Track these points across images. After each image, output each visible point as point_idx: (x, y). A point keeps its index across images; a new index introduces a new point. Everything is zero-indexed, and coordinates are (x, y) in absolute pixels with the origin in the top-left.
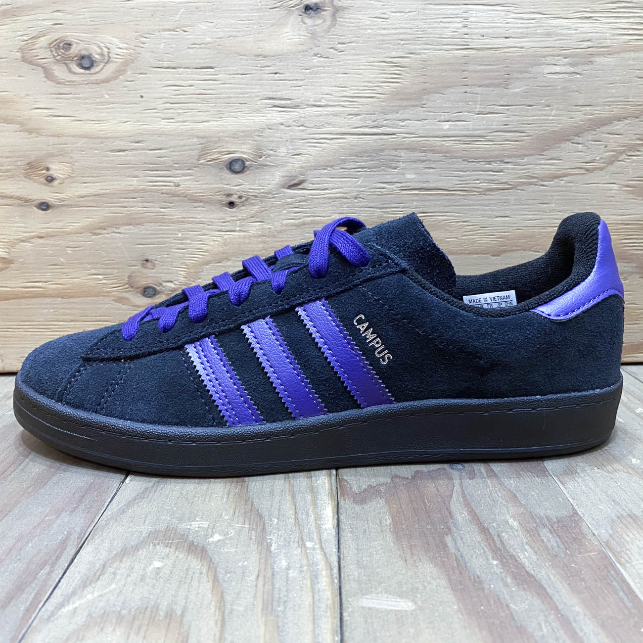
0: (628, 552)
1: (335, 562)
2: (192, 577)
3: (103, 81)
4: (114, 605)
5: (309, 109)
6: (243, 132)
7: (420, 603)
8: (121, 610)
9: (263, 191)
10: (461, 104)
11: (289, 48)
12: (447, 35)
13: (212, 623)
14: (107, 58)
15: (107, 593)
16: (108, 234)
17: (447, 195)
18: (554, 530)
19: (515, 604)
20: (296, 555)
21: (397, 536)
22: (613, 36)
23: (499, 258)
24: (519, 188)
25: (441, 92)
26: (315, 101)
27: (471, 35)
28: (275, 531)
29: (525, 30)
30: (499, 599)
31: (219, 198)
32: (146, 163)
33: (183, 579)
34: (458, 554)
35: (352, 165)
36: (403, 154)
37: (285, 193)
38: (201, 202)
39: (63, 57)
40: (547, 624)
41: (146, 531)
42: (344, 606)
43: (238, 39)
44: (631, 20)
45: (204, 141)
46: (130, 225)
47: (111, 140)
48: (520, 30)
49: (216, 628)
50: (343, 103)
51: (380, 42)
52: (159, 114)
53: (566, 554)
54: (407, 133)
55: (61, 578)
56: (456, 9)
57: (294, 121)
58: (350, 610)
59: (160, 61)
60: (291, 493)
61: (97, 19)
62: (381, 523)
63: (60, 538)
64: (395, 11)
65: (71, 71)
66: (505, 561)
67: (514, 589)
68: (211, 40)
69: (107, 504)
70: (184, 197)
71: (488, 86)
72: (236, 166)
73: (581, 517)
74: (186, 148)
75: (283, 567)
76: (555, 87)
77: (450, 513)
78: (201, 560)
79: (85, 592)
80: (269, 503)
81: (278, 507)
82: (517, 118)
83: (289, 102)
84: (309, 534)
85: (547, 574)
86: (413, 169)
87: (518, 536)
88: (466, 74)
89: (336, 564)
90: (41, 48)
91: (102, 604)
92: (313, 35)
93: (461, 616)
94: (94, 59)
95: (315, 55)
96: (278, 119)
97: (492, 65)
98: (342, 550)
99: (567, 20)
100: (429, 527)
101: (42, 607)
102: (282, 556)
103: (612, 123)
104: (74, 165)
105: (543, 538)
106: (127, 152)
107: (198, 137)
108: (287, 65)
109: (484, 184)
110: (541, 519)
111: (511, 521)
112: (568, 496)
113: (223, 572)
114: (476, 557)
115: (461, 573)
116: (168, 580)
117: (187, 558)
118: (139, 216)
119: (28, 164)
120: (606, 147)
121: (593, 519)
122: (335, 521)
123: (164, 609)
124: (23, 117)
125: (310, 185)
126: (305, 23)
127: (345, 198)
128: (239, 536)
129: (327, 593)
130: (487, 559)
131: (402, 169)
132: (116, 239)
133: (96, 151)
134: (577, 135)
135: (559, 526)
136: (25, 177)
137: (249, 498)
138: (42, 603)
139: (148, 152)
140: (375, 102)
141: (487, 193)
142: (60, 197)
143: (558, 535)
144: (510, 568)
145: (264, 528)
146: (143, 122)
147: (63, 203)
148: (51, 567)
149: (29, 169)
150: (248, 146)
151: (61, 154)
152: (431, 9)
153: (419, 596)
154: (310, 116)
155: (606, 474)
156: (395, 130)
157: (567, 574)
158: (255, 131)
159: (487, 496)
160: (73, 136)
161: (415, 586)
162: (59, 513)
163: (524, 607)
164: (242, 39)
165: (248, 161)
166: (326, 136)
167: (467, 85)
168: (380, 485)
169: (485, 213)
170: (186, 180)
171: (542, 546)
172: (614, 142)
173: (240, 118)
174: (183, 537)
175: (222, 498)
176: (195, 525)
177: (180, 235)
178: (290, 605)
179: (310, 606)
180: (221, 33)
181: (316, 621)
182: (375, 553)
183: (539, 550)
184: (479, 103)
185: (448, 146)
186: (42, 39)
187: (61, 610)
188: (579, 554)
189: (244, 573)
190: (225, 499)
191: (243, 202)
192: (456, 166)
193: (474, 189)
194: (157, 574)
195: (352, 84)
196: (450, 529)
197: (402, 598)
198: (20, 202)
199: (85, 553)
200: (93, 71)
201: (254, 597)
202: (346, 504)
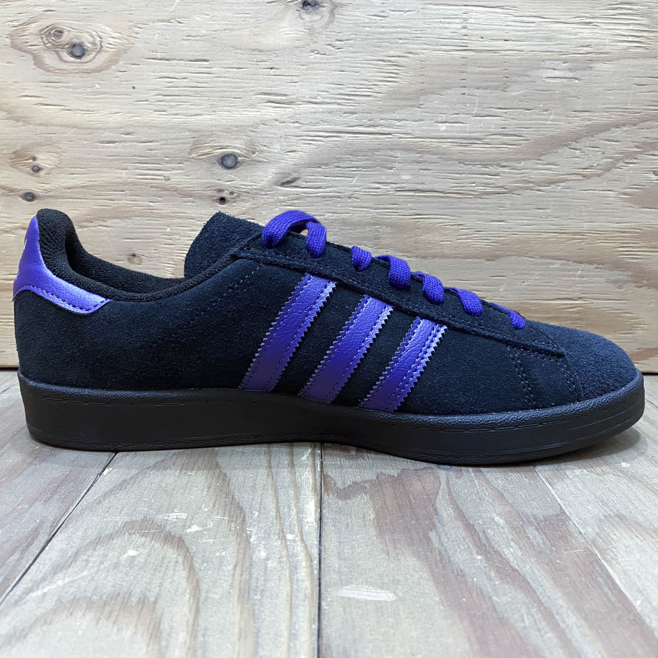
0: (614, 550)
1: (315, 554)
2: (167, 566)
3: (94, 71)
4: (85, 591)
5: (304, 106)
6: (237, 127)
7: (401, 594)
8: (92, 595)
9: (255, 187)
10: (458, 105)
11: (286, 43)
12: (446, 35)
13: (186, 610)
14: (99, 46)
15: (79, 579)
16: (95, 227)
17: (442, 197)
18: (541, 528)
19: (498, 597)
20: (276, 546)
21: (380, 531)
22: (612, 42)
23: (494, 262)
24: (515, 192)
25: (439, 93)
26: (310, 98)
27: (471, 36)
28: (255, 523)
29: (525, 33)
30: (482, 592)
31: (210, 193)
32: (135, 156)
33: (158, 567)
34: (442, 549)
35: (347, 164)
36: (398, 155)
37: (278, 190)
38: (191, 197)
39: (53, 44)
40: (529, 617)
41: (122, 521)
42: (323, 596)
43: (235, 32)
44: (631, 27)
45: (196, 135)
46: (117, 218)
47: (101, 131)
48: (520, 33)
49: (190, 614)
50: (339, 101)
51: (378, 41)
52: (151, 106)
53: (551, 550)
54: (403, 134)
55: (31, 565)
56: (456, 10)
57: (289, 118)
58: (329, 600)
59: (153, 52)
60: (274, 487)
61: (89, 7)
62: (364, 518)
63: (32, 527)
64: (394, 9)
65: (61, 59)
66: (489, 556)
67: (497, 583)
68: (205, 32)
69: (83, 495)
70: (175, 191)
71: (486, 88)
72: (228, 162)
73: (568, 517)
74: (177, 141)
75: (262, 558)
76: (554, 92)
77: (435, 510)
78: (177, 549)
79: (56, 578)
80: (251, 497)
81: (259, 501)
82: (514, 122)
83: (284, 98)
84: (291, 527)
85: (532, 570)
86: (409, 170)
87: (504, 533)
88: (464, 76)
89: (317, 556)
90: (31, 34)
91: (72, 590)
92: (311, 31)
93: (442, 608)
94: (85, 47)
95: (312, 51)
96: (273, 114)
97: (491, 67)
98: (324, 542)
99: (567, 25)
100: (413, 522)
101: (10, 592)
102: (261, 547)
103: (609, 130)
104: (62, 155)
105: (529, 535)
106: (116, 144)
107: (190, 131)
108: (284, 61)
109: (480, 188)
110: (528, 517)
111: (497, 519)
112: (556, 496)
113: (200, 561)
114: (460, 552)
115: (444, 567)
116: (142, 568)
117: (163, 548)
118: (127, 209)
119: (14, 153)
120: (603, 153)
121: (580, 519)
122: (318, 515)
123: (137, 595)
124: (11, 105)
125: (304, 183)
126: (302, 19)
127: (339, 197)
128: (218, 527)
129: (305, 582)
130: (472, 554)
131: (398, 170)
132: (102, 232)
133: (85, 142)
134: (575, 140)
135: (546, 524)
136: (10, 166)
137: (230, 492)
138: (10, 588)
139: (138, 144)
140: (372, 101)
141: (484, 196)
142: (45, 188)
143: (544, 533)
144: (494, 563)
145: (244, 520)
146: (134, 113)
147: (49, 193)
148: (21, 553)
149: (15, 158)
150: (241, 141)
151: (49, 144)
152: (430, 9)
153: (400, 587)
154: (306, 113)
155: (596, 476)
156: (391, 129)
157: (551, 569)
158: (249, 126)
159: (474, 495)
160: (62, 126)
161: (396, 578)
162: (32, 502)
163: (506, 600)
164: (238, 32)
165: (240, 156)
166: (321, 134)
167: (465, 87)
168: (365, 482)
169: (481, 216)
170: (176, 174)
171: (528, 543)
172: (613, 149)
173: (233, 112)
174: (161, 528)
175: (203, 491)
176: (173, 516)
177: (168, 230)
178: (267, 594)
179: (287, 595)
180: (216, 26)
181: (294, 610)
182: (356, 545)
183: (524, 546)
184: (477, 105)
185: (444, 148)
186: (33, 25)
187: (29, 595)
188: (565, 551)
189: (221, 563)
190: (205, 493)
191: (234, 198)
192: (452, 168)
193: (470, 192)
194: (131, 562)
195: (350, 82)
196: (435, 525)
197: (383, 589)
198: (4, 191)
199: (58, 541)
200: (84, 59)
201: (231, 586)
202: (329, 499)
